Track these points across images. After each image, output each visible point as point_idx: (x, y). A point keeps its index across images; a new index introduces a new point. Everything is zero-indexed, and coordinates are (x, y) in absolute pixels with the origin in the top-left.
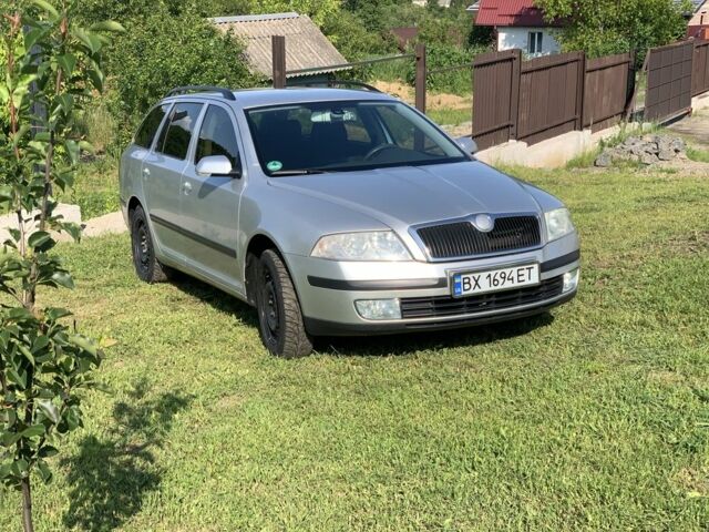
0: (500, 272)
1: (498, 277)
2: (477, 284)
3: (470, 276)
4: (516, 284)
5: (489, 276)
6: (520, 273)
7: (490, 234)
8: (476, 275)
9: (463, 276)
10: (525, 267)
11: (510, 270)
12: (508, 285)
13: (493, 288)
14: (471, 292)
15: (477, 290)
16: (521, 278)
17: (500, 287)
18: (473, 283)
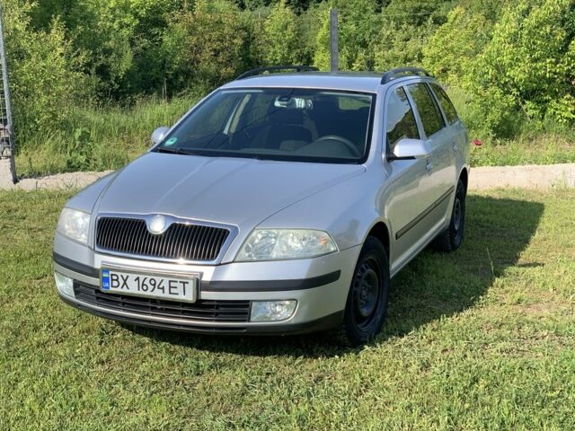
0: (149, 277)
1: (147, 282)
2: (125, 283)
3: (119, 274)
4: (166, 295)
5: (138, 279)
6: (172, 284)
7: (158, 238)
8: (125, 275)
9: (111, 272)
10: (178, 280)
11: (161, 278)
12: (158, 294)
13: (141, 292)
14: (119, 290)
15: (125, 290)
16: (173, 290)
17: (148, 293)
18: (121, 282)
